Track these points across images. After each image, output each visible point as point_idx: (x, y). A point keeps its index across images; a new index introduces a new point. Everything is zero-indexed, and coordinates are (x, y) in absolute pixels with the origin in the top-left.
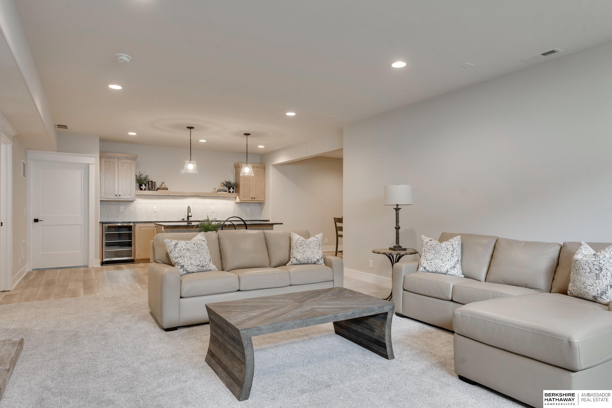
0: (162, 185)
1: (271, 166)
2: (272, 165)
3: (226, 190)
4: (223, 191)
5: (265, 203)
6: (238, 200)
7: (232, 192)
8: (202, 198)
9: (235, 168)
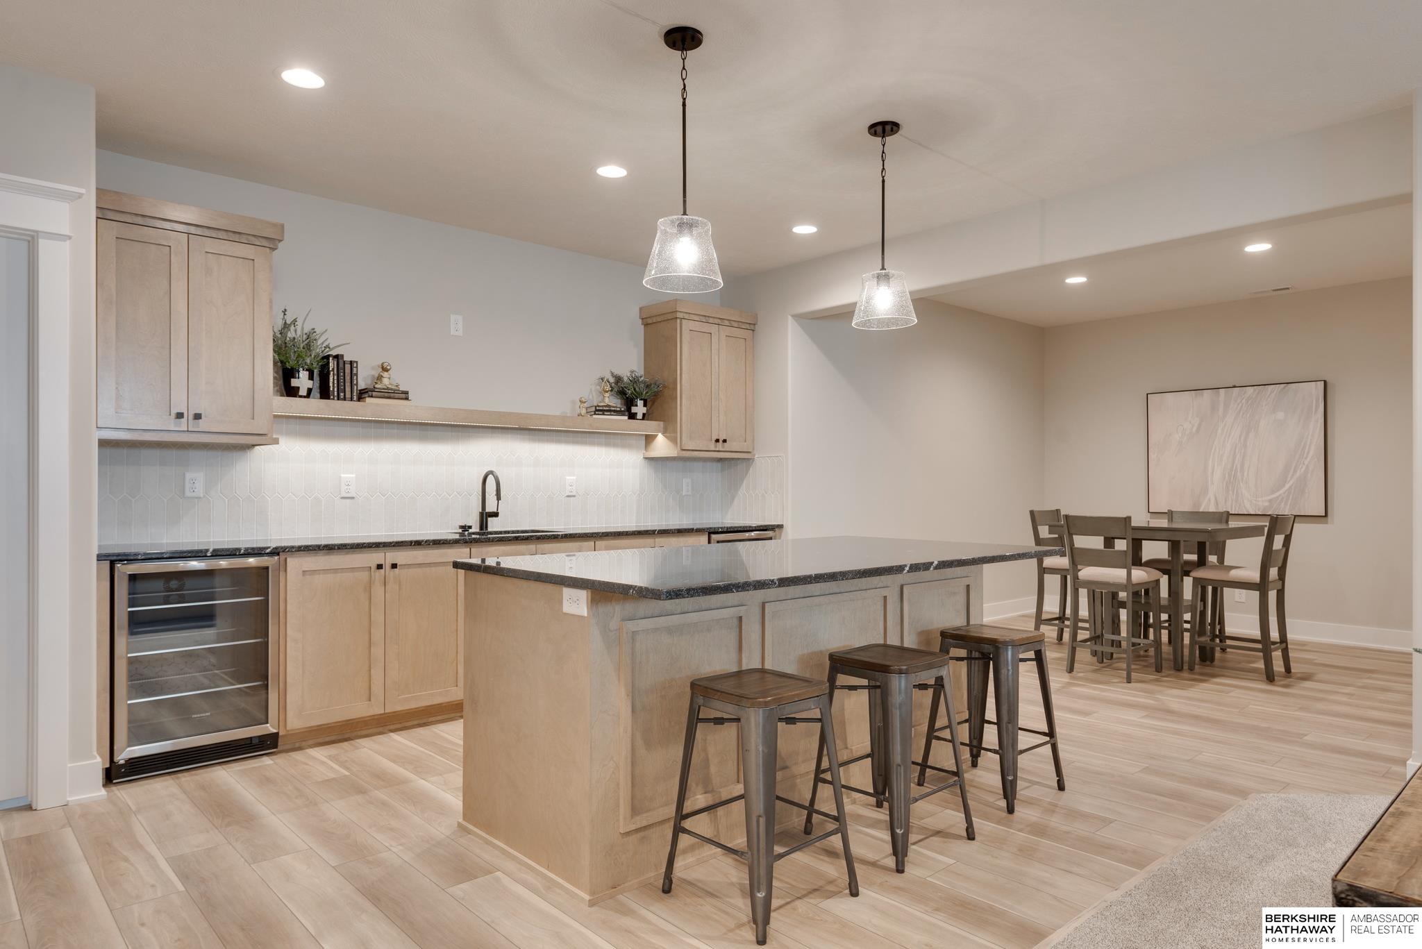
0: (380, 378)
1: (790, 317)
2: (792, 316)
3: (623, 409)
4: (612, 413)
5: (753, 459)
6: (662, 446)
7: (640, 416)
8: (534, 440)
9: (645, 325)
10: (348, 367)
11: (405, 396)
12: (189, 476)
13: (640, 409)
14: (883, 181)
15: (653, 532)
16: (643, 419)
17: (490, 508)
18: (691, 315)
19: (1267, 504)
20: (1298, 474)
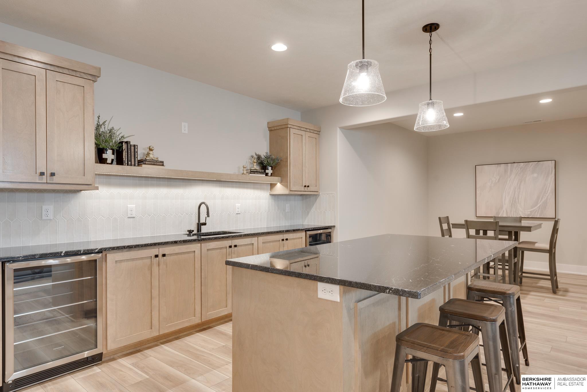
0: (148, 154)
1: (338, 129)
2: (340, 128)
3: (263, 171)
4: (258, 173)
5: (319, 195)
6: (279, 188)
7: (269, 175)
8: (221, 186)
9: (270, 131)
10: (132, 148)
11: (162, 164)
12: (44, 207)
13: (269, 171)
14: (431, 55)
15: (283, 231)
16: (271, 176)
17: (202, 221)
18: (294, 126)
19: (529, 213)
20: (543, 200)
